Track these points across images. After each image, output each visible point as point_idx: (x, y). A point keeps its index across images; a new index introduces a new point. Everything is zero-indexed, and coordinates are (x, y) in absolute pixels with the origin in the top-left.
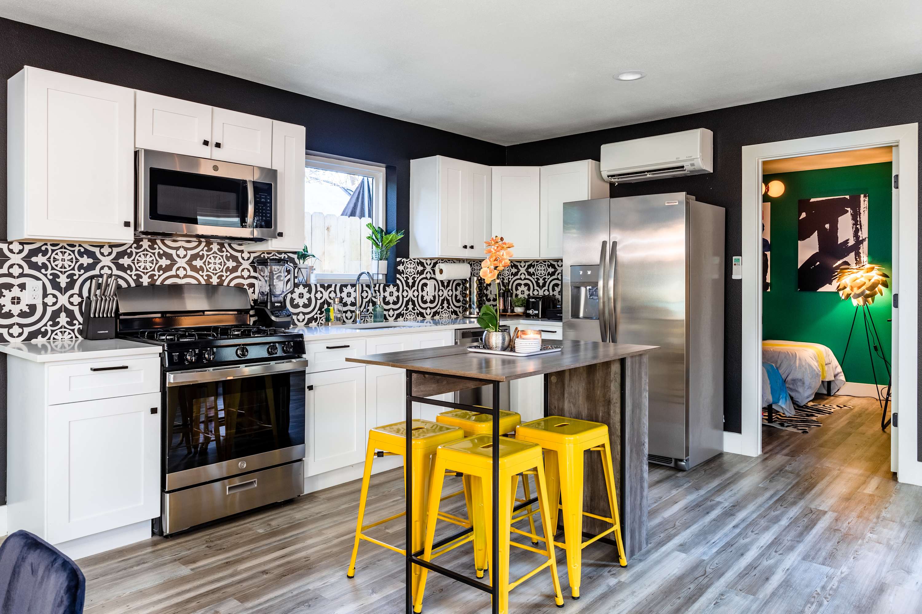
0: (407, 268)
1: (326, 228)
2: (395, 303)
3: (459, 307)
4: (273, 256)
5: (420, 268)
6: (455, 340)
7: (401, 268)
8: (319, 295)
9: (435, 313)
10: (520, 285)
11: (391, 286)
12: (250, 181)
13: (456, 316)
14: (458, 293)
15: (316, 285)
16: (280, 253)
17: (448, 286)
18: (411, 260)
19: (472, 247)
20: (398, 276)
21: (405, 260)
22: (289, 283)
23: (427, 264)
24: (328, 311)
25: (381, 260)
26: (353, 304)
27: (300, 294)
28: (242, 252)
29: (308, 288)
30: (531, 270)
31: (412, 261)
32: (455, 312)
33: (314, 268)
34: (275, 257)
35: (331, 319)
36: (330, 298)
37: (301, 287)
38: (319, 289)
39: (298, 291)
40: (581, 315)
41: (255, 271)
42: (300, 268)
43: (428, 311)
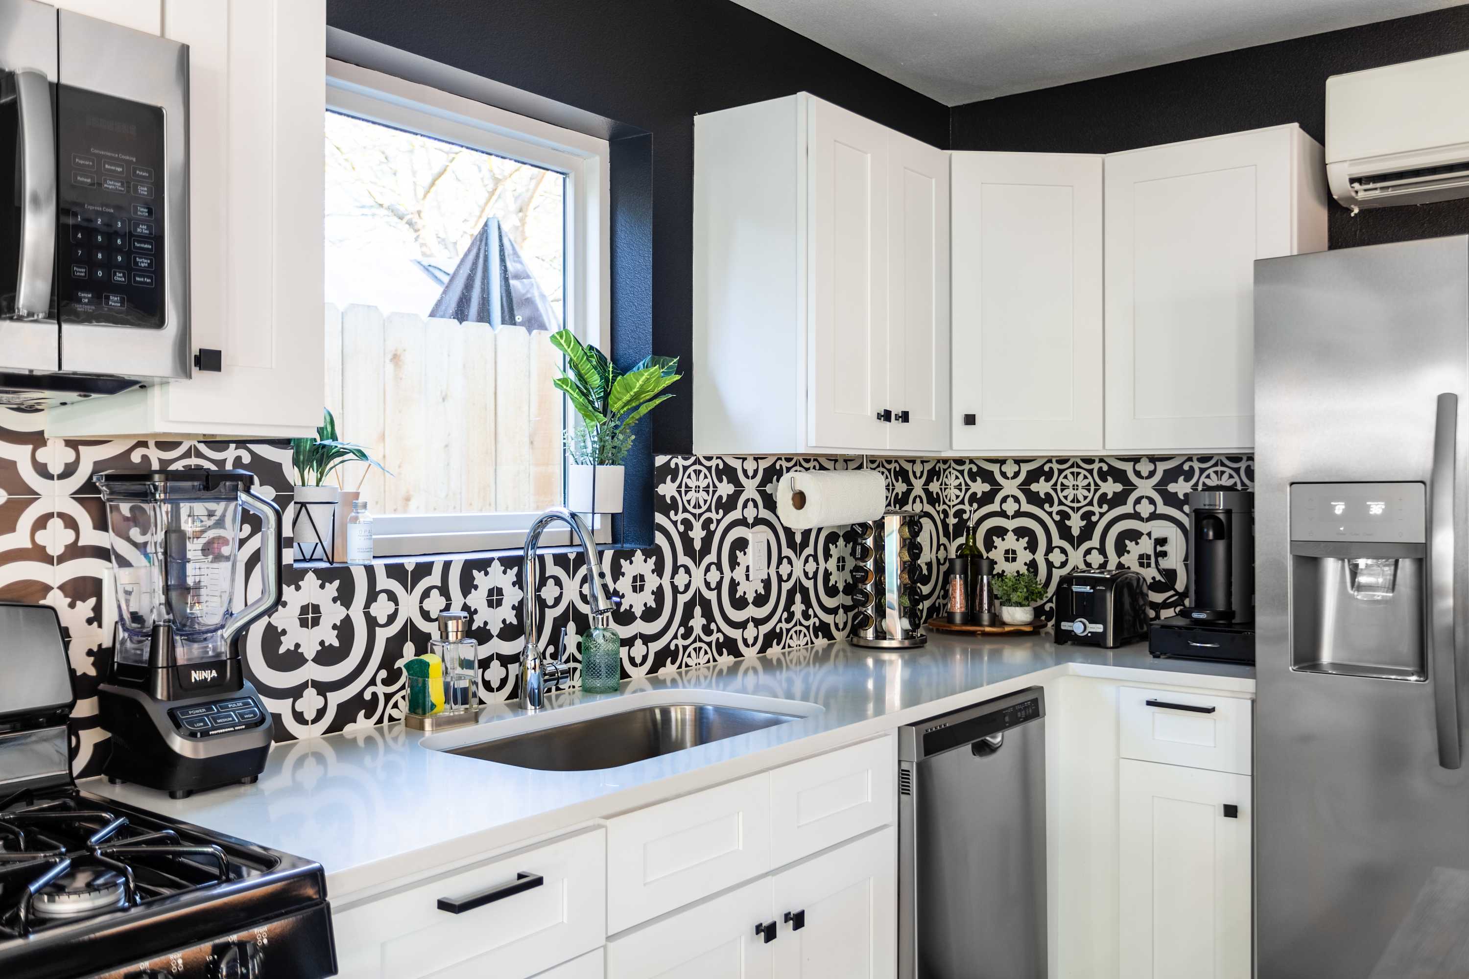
0: (688, 489)
1: (390, 356)
2: (650, 615)
3: (833, 611)
4: (187, 455)
5: (725, 489)
6: (899, 762)
7: (667, 489)
8: (381, 609)
9: (773, 637)
10: (1001, 532)
11: (639, 556)
12: (37, 77)
13: (825, 641)
14: (832, 565)
15: (370, 570)
16: (218, 444)
17: (805, 544)
18: (698, 462)
19: (905, 417)
20: (659, 518)
21: (680, 461)
22: (258, 569)
23: (745, 472)
24: (420, 670)
25: (601, 463)
26: (509, 632)
27: (304, 610)
28: (37, 439)
29: (337, 583)
30: (1041, 487)
31: (701, 464)
32: (823, 629)
33: (361, 500)
34: (193, 461)
35: (433, 706)
36: (426, 615)
37: (310, 581)
38: (383, 582)
39: (295, 598)
40: (1327, 656)
41: (101, 524)
42: (303, 505)
43: (750, 632)
